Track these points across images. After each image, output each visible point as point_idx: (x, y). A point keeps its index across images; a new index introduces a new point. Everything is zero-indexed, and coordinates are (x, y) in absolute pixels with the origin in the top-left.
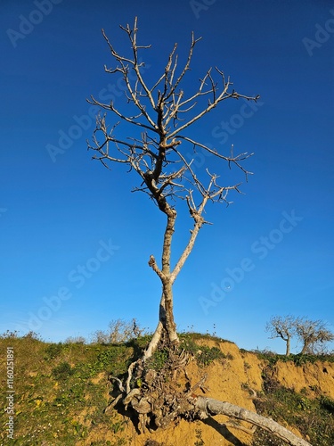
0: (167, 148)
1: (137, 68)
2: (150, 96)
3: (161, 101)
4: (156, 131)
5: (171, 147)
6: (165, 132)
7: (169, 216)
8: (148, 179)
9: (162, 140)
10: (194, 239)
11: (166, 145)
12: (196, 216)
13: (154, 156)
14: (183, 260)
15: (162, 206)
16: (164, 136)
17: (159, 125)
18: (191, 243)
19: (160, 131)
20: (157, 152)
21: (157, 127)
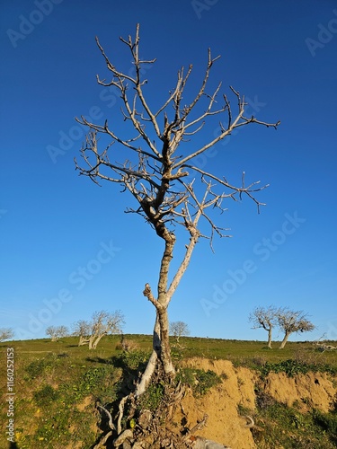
0: (172, 179)
1: (139, 89)
2: (155, 121)
3: (168, 130)
4: (159, 160)
5: (177, 178)
6: (170, 162)
7: (167, 242)
8: (145, 206)
9: (166, 170)
10: (189, 255)
11: (171, 176)
12: (192, 229)
13: (156, 186)
14: (178, 279)
15: (160, 232)
16: (169, 166)
17: (164, 153)
18: (187, 259)
19: (164, 160)
20: (159, 183)
21: (161, 156)
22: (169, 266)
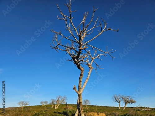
1: (71, 20)
2: (76, 30)
4: (78, 43)
7: (81, 71)
9: (80, 47)
10: (89, 75)
11: (82, 48)
12: (90, 66)
14: (85, 84)
15: (79, 67)
17: (80, 41)
18: (88, 77)
20: (78, 51)
22: (82, 79)
